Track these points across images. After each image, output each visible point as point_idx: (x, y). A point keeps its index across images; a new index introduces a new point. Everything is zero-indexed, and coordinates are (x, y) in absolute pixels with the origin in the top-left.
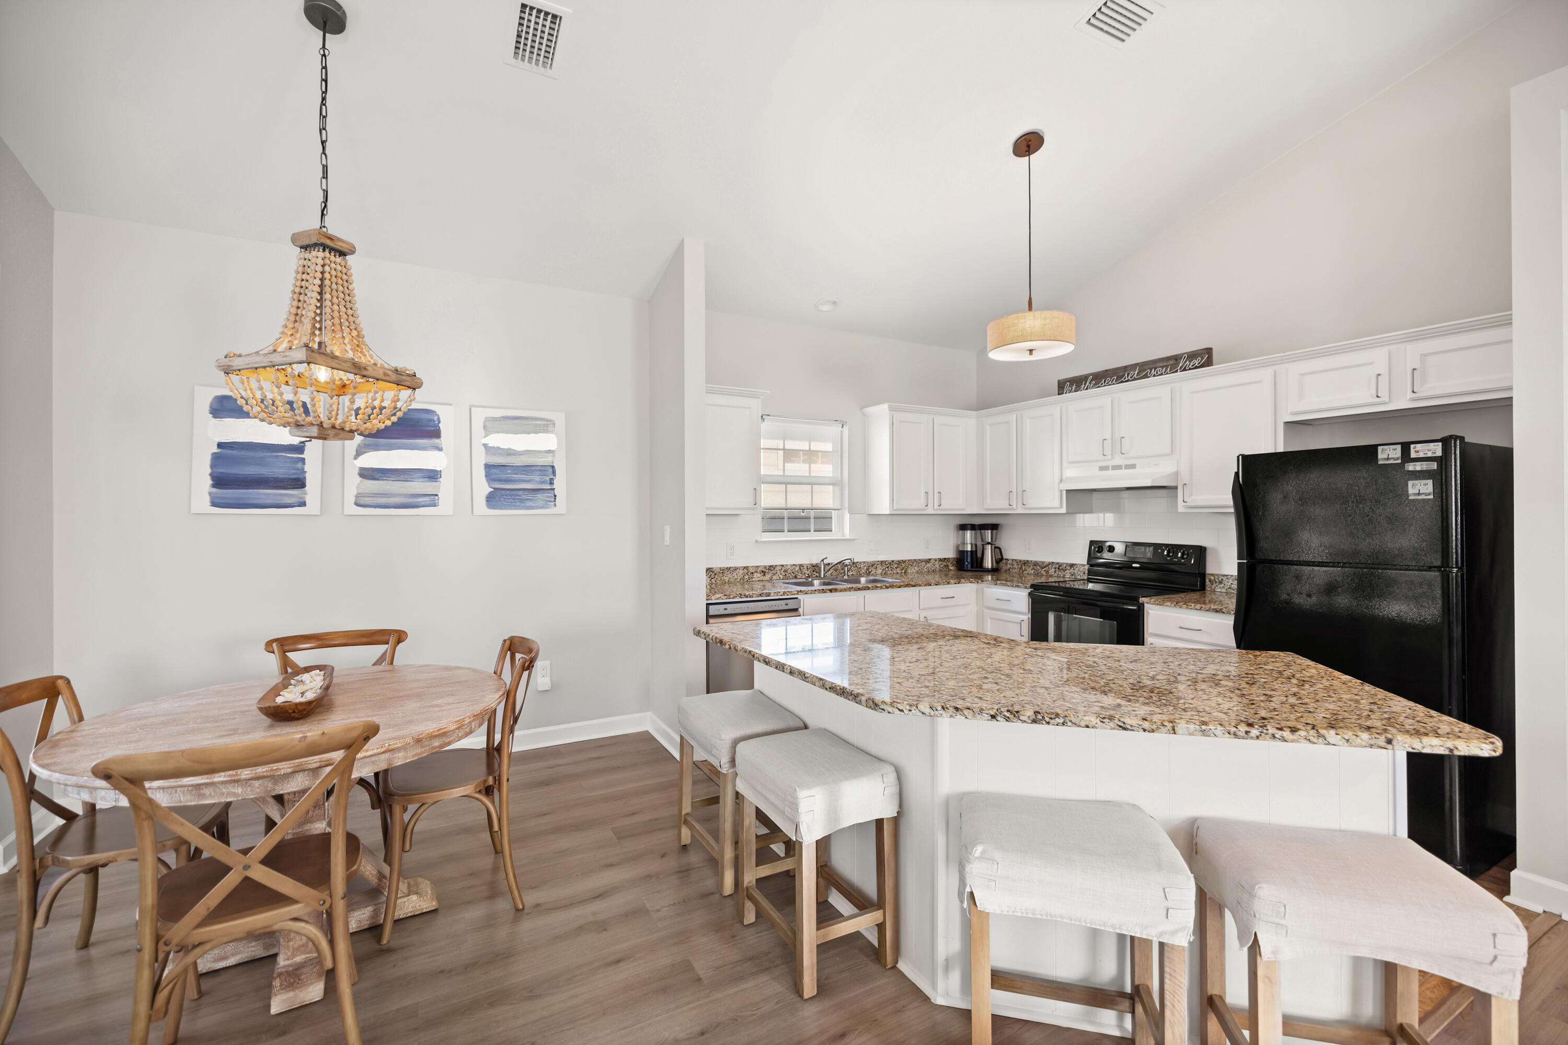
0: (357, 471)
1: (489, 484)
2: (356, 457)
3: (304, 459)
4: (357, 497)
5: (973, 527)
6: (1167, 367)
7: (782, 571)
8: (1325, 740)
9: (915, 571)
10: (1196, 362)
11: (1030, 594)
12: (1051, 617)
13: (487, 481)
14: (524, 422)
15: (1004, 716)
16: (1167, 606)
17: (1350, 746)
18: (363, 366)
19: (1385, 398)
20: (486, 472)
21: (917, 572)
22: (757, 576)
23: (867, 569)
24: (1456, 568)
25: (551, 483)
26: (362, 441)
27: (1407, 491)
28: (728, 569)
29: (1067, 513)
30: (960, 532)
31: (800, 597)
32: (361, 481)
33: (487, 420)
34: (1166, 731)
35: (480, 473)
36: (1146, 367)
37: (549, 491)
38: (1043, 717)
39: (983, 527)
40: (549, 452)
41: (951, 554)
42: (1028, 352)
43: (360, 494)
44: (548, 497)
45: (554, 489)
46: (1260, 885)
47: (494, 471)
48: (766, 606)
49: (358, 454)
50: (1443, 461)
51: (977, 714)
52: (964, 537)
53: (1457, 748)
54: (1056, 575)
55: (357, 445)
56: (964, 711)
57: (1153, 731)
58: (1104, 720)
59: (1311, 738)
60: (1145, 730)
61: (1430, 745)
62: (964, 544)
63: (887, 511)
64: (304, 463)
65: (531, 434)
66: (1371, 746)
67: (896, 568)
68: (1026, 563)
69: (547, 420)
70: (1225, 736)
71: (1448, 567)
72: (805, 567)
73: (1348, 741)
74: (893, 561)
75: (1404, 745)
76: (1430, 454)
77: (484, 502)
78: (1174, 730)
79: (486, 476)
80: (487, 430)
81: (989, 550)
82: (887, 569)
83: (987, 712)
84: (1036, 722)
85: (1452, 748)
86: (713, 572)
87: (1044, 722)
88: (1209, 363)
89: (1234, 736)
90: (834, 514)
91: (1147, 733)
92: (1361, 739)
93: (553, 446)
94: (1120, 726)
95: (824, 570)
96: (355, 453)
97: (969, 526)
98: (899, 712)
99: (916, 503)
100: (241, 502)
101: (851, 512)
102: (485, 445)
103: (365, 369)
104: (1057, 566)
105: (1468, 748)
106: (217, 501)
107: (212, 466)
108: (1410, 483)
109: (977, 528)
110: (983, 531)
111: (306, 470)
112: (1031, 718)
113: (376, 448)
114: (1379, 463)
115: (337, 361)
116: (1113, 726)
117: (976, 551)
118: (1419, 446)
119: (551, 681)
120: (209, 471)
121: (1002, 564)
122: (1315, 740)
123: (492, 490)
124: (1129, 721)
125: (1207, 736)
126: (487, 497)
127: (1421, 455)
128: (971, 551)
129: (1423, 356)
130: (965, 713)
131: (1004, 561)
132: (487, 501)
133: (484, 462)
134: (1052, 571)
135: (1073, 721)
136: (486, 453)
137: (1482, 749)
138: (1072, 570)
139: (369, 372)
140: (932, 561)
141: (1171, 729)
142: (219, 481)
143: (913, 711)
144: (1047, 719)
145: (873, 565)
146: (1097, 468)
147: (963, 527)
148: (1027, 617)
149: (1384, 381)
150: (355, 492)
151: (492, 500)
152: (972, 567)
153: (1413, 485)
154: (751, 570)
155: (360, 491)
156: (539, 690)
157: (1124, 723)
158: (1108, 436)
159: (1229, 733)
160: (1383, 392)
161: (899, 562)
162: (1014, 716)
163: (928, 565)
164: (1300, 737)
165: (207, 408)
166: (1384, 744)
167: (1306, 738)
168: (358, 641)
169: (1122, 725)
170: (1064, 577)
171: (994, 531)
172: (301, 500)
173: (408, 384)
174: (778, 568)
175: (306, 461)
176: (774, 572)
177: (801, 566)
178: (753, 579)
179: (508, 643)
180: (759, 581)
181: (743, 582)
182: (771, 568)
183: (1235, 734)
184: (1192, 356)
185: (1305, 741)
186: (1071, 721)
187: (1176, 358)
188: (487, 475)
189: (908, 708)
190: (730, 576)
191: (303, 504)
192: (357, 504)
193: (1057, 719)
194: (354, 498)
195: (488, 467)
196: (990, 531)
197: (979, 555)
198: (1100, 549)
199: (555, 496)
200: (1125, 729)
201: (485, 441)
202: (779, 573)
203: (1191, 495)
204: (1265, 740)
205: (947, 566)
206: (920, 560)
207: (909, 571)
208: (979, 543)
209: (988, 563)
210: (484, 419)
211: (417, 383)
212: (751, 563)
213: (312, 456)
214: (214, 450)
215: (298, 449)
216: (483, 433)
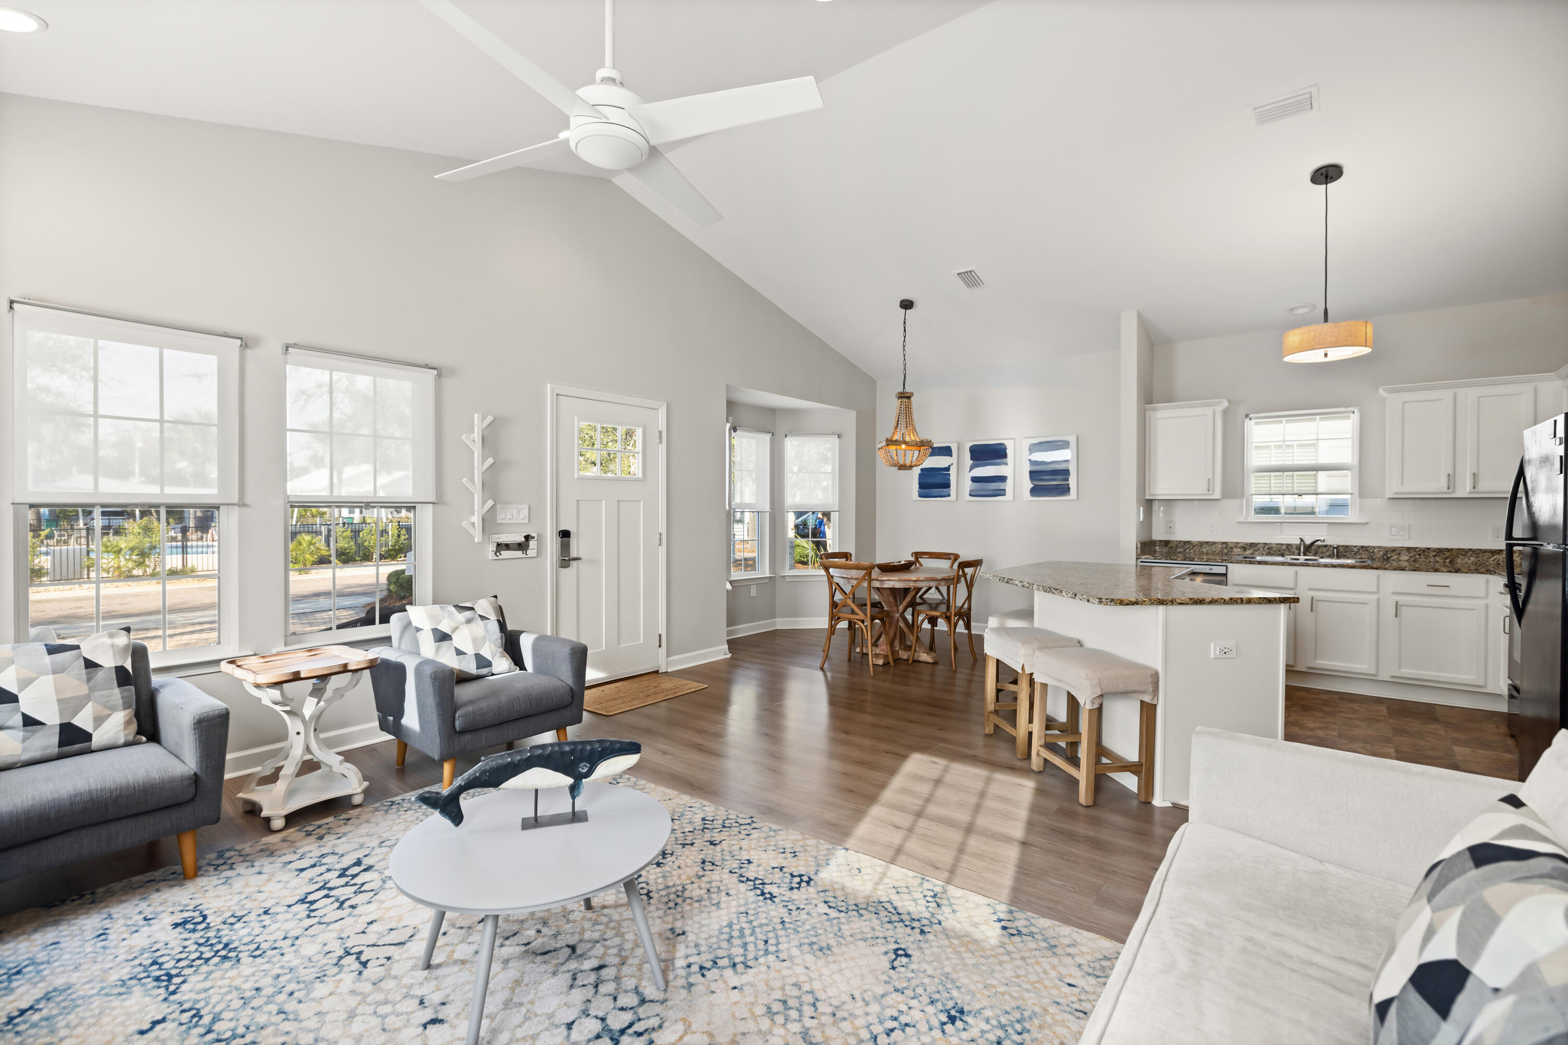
0: (970, 479)
1: (1031, 483)
2: (970, 472)
7: (1266, 549)
13: (1031, 481)
14: (1051, 444)
20: (1030, 475)
22: (1237, 551)
23: (1385, 554)
25: (1066, 480)
26: (972, 463)
28: (1207, 543)
32: (971, 484)
33: (1030, 446)
35: (1027, 476)
37: (1065, 486)
40: (1066, 461)
44: (1064, 490)
45: (1068, 484)
47: (1034, 475)
49: (971, 469)
55: (970, 466)
65: (1053, 452)
69: (1066, 442)
74: (1428, 549)
77: (1029, 493)
79: (1030, 478)
80: (1031, 452)
82: (1418, 557)
93: (1068, 457)
95: (1304, 549)
96: (969, 469)
99: (1430, 486)
100: (928, 495)
101: (1361, 496)
102: (1029, 461)
106: (920, 494)
107: (919, 480)
111: (950, 479)
113: (978, 466)
123: (1033, 486)
126: (1031, 490)
132: (1031, 492)
133: (1029, 470)
136: (1030, 465)
142: (922, 486)
151: (1034, 492)
154: (1231, 545)
155: (971, 489)
172: (949, 494)
175: (951, 475)
178: (1233, 553)
191: (949, 496)
192: (970, 495)
195: (1031, 472)
199: (1069, 489)
201: (1029, 458)
210: (1028, 446)
212: (1231, 539)
213: (953, 472)
214: (920, 472)
215: (948, 469)
216: (1028, 453)
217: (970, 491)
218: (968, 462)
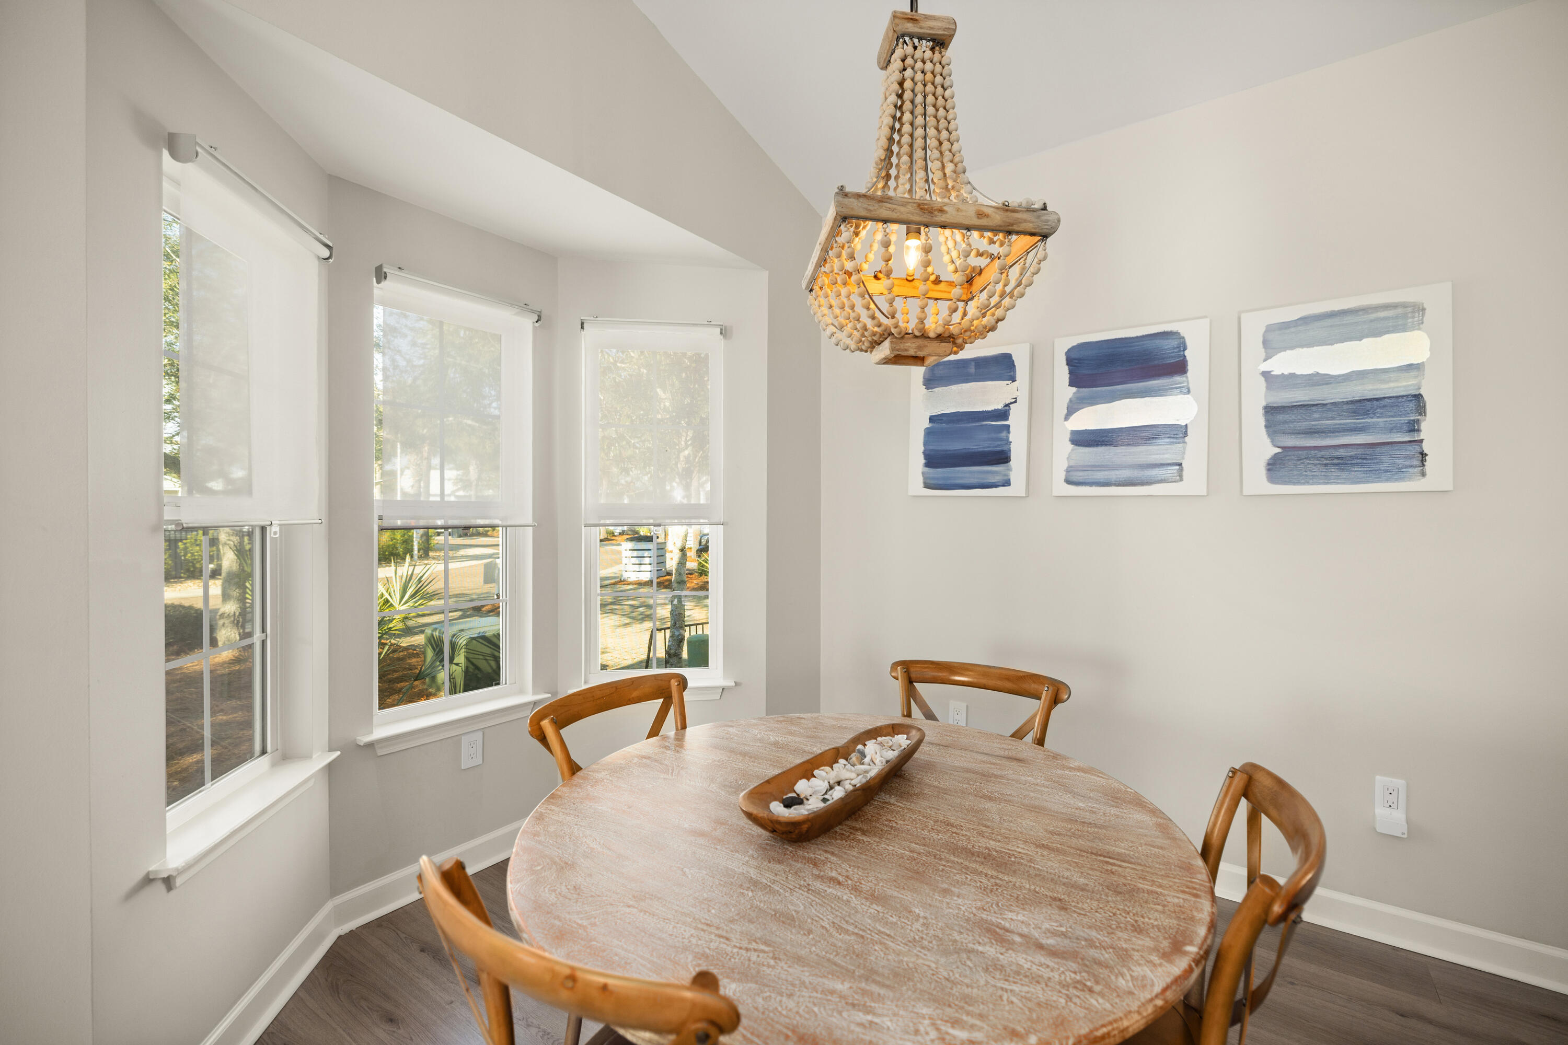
0: (1068, 436)
1: (1273, 441)
2: (1067, 418)
3: (1008, 426)
4: (1068, 471)
13: (1269, 435)
14: (1349, 319)
18: (936, 206)
20: (1267, 420)
25: (1413, 427)
26: (1074, 393)
32: (1072, 450)
33: (1270, 329)
35: (1255, 421)
37: (1408, 447)
43: (1071, 467)
44: (1407, 458)
45: (1421, 441)
47: (1281, 417)
49: (1071, 411)
55: (1068, 401)
64: (1009, 432)
65: (1365, 340)
69: (1404, 305)
77: (1263, 472)
79: (1266, 427)
80: (1270, 347)
93: (1420, 354)
96: (1065, 411)
100: (949, 482)
102: (1266, 374)
103: (941, 211)
106: (928, 481)
107: (924, 445)
111: (1010, 440)
113: (1092, 401)
115: (888, 205)
119: (1408, 821)
120: (922, 449)
123: (1279, 450)
126: (1269, 464)
132: (1269, 470)
133: (1264, 404)
136: (1268, 388)
139: (948, 216)
142: (933, 460)
150: (1065, 466)
151: (1279, 467)
155: (1072, 463)
156: (1380, 828)
165: (921, 380)
168: (1000, 683)
172: (1006, 478)
173: (1029, 227)
175: (1011, 429)
179: (1239, 781)
188: (1269, 425)
191: (1007, 483)
192: (1068, 482)
194: (1065, 473)
195: (1270, 410)
199: (1423, 455)
201: (1265, 367)
210: (1264, 329)
211: (1047, 221)
213: (1017, 421)
214: (927, 424)
215: (1003, 414)
216: (1262, 353)
217: (1069, 470)
218: (1065, 392)
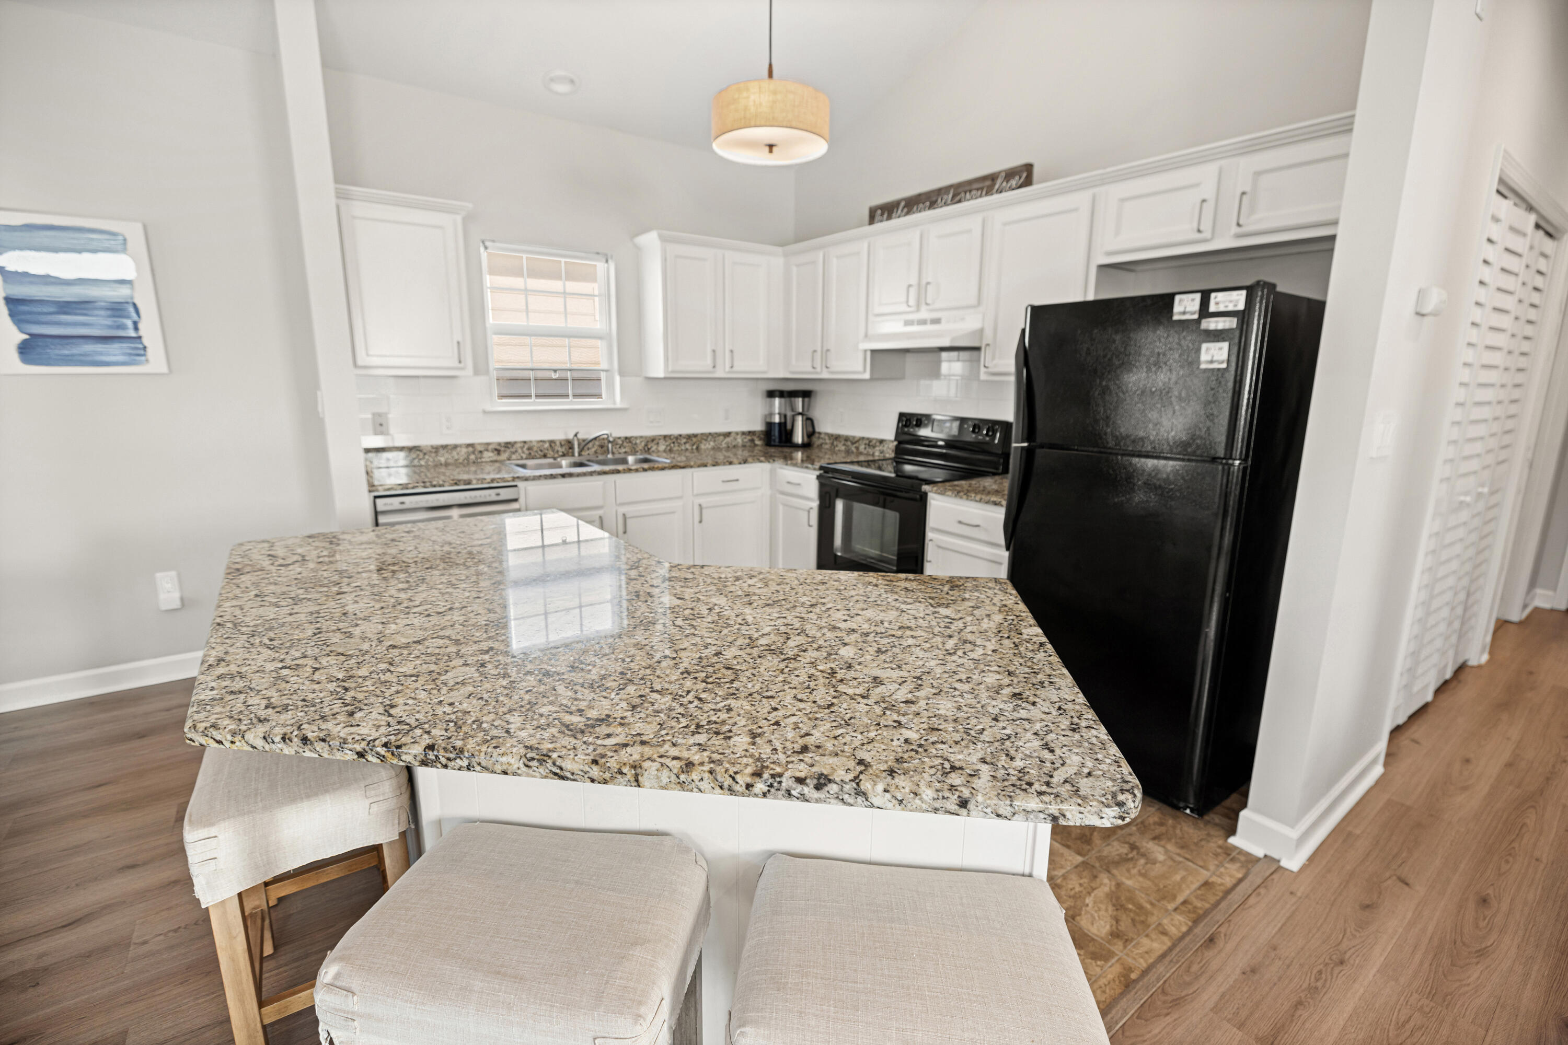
1: (18, 328)
5: (781, 394)
6: (982, 189)
7: (525, 449)
8: (867, 800)
9: (710, 447)
10: (1013, 182)
11: (818, 477)
12: (839, 505)
13: (14, 322)
14: (68, 235)
15: (378, 753)
16: (948, 496)
17: (903, 810)
19: (1207, 234)
20: (10, 310)
21: (713, 449)
22: (488, 456)
23: (646, 445)
24: (1239, 459)
25: (135, 328)
27: (1199, 357)
28: (445, 447)
29: (872, 379)
30: (768, 400)
31: (521, 484)
34: (625, 783)
36: (960, 190)
37: (132, 340)
38: (436, 756)
39: (793, 394)
40: (122, 282)
41: (759, 427)
42: (767, 149)
44: (132, 349)
45: (141, 337)
46: (743, 1030)
47: (23, 307)
48: (466, 498)
50: (1243, 317)
51: (335, 751)
52: (772, 406)
53: (1064, 816)
54: (865, 452)
56: (316, 744)
57: (605, 782)
58: (531, 764)
59: (846, 797)
60: (593, 781)
61: (1024, 810)
62: (771, 414)
63: (661, 374)
66: (936, 810)
67: (685, 443)
68: (837, 437)
69: (110, 234)
70: (715, 791)
71: (1231, 458)
72: (558, 443)
73: (901, 802)
74: (680, 436)
75: (985, 810)
76: (1231, 308)
77: (15, 354)
78: (637, 781)
79: (10, 315)
81: (799, 421)
82: (672, 445)
83: (350, 746)
84: (426, 765)
85: (1057, 814)
86: (421, 451)
87: (439, 765)
88: (1028, 182)
89: (729, 793)
90: (603, 376)
91: (596, 785)
92: (921, 799)
93: (129, 273)
94: (556, 774)
95: (579, 447)
97: (777, 393)
98: (216, 745)
99: (699, 364)
101: (621, 374)
104: (867, 442)
105: (1081, 816)
108: (1204, 346)
109: (785, 394)
110: (793, 399)
112: (418, 758)
114: (1175, 318)
116: (545, 774)
117: (785, 423)
118: (1220, 295)
119: (182, 596)
121: (814, 439)
122: (851, 800)
123: (26, 336)
124: (568, 765)
125: (687, 790)
126: (19, 347)
127: (1222, 308)
128: (780, 424)
129: (1258, 174)
130: (318, 749)
131: (817, 435)
132: (20, 352)
133: (4, 295)
134: (862, 448)
135: (484, 764)
136: (5, 281)
137: (1102, 818)
138: (881, 448)
140: (732, 434)
141: (632, 779)
143: (237, 743)
144: (443, 760)
145: (653, 440)
146: (902, 323)
147: (771, 394)
148: (815, 504)
149: (1209, 209)
151: (27, 351)
152: (780, 441)
153: (1208, 349)
154: (479, 448)
156: (164, 607)
157: (561, 769)
158: (914, 281)
159: (721, 787)
160: (1206, 226)
161: (689, 437)
162: (393, 754)
163: (728, 439)
164: (828, 795)
166: (954, 807)
167: (838, 797)
169: (558, 771)
170: (873, 455)
171: (806, 400)
174: (518, 445)
176: (513, 450)
177: (552, 442)
178: (483, 460)
180: (492, 461)
181: (466, 463)
182: (508, 445)
183: (730, 789)
184: (1010, 174)
185: (836, 801)
186: (479, 764)
187: (993, 178)
188: (12, 315)
189: (229, 737)
190: (447, 455)
193: (458, 761)
195: (11, 302)
196: (800, 400)
197: (789, 427)
198: (908, 423)
199: (145, 347)
200: (563, 778)
202: (520, 451)
203: (993, 358)
204: (776, 798)
205: (752, 441)
206: (716, 434)
207: (702, 446)
208: (789, 414)
209: (798, 438)
212: (479, 439)
